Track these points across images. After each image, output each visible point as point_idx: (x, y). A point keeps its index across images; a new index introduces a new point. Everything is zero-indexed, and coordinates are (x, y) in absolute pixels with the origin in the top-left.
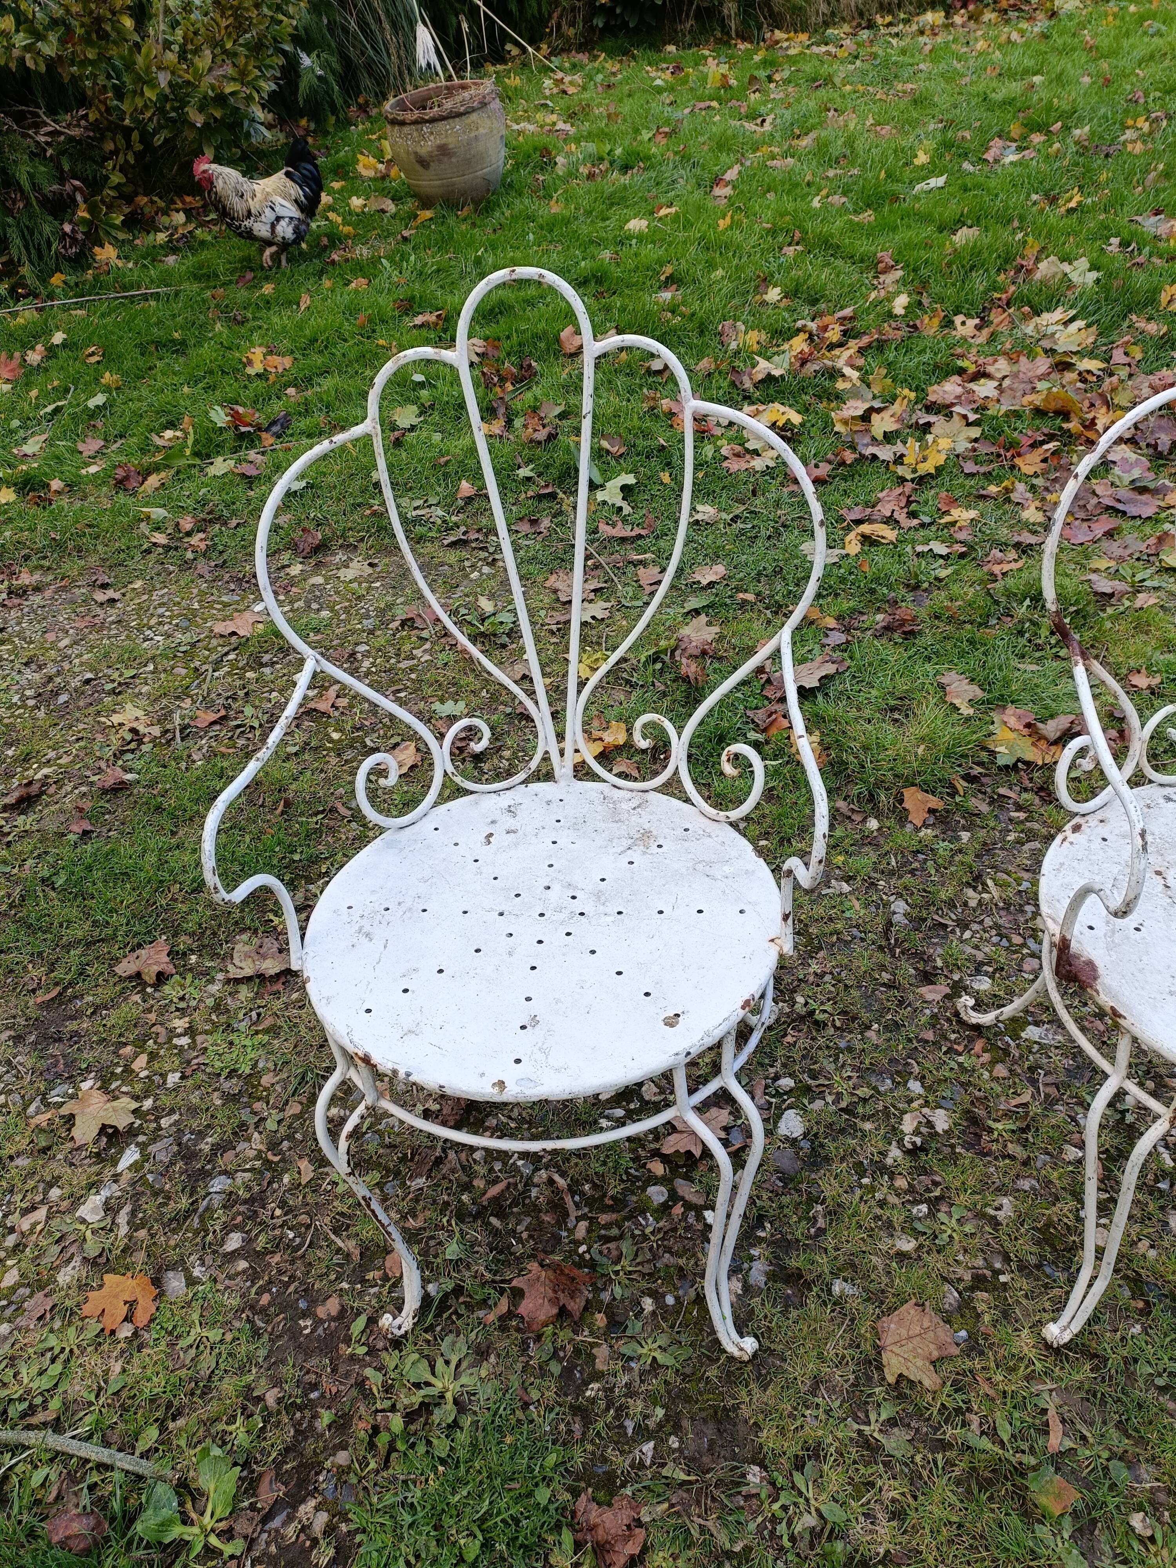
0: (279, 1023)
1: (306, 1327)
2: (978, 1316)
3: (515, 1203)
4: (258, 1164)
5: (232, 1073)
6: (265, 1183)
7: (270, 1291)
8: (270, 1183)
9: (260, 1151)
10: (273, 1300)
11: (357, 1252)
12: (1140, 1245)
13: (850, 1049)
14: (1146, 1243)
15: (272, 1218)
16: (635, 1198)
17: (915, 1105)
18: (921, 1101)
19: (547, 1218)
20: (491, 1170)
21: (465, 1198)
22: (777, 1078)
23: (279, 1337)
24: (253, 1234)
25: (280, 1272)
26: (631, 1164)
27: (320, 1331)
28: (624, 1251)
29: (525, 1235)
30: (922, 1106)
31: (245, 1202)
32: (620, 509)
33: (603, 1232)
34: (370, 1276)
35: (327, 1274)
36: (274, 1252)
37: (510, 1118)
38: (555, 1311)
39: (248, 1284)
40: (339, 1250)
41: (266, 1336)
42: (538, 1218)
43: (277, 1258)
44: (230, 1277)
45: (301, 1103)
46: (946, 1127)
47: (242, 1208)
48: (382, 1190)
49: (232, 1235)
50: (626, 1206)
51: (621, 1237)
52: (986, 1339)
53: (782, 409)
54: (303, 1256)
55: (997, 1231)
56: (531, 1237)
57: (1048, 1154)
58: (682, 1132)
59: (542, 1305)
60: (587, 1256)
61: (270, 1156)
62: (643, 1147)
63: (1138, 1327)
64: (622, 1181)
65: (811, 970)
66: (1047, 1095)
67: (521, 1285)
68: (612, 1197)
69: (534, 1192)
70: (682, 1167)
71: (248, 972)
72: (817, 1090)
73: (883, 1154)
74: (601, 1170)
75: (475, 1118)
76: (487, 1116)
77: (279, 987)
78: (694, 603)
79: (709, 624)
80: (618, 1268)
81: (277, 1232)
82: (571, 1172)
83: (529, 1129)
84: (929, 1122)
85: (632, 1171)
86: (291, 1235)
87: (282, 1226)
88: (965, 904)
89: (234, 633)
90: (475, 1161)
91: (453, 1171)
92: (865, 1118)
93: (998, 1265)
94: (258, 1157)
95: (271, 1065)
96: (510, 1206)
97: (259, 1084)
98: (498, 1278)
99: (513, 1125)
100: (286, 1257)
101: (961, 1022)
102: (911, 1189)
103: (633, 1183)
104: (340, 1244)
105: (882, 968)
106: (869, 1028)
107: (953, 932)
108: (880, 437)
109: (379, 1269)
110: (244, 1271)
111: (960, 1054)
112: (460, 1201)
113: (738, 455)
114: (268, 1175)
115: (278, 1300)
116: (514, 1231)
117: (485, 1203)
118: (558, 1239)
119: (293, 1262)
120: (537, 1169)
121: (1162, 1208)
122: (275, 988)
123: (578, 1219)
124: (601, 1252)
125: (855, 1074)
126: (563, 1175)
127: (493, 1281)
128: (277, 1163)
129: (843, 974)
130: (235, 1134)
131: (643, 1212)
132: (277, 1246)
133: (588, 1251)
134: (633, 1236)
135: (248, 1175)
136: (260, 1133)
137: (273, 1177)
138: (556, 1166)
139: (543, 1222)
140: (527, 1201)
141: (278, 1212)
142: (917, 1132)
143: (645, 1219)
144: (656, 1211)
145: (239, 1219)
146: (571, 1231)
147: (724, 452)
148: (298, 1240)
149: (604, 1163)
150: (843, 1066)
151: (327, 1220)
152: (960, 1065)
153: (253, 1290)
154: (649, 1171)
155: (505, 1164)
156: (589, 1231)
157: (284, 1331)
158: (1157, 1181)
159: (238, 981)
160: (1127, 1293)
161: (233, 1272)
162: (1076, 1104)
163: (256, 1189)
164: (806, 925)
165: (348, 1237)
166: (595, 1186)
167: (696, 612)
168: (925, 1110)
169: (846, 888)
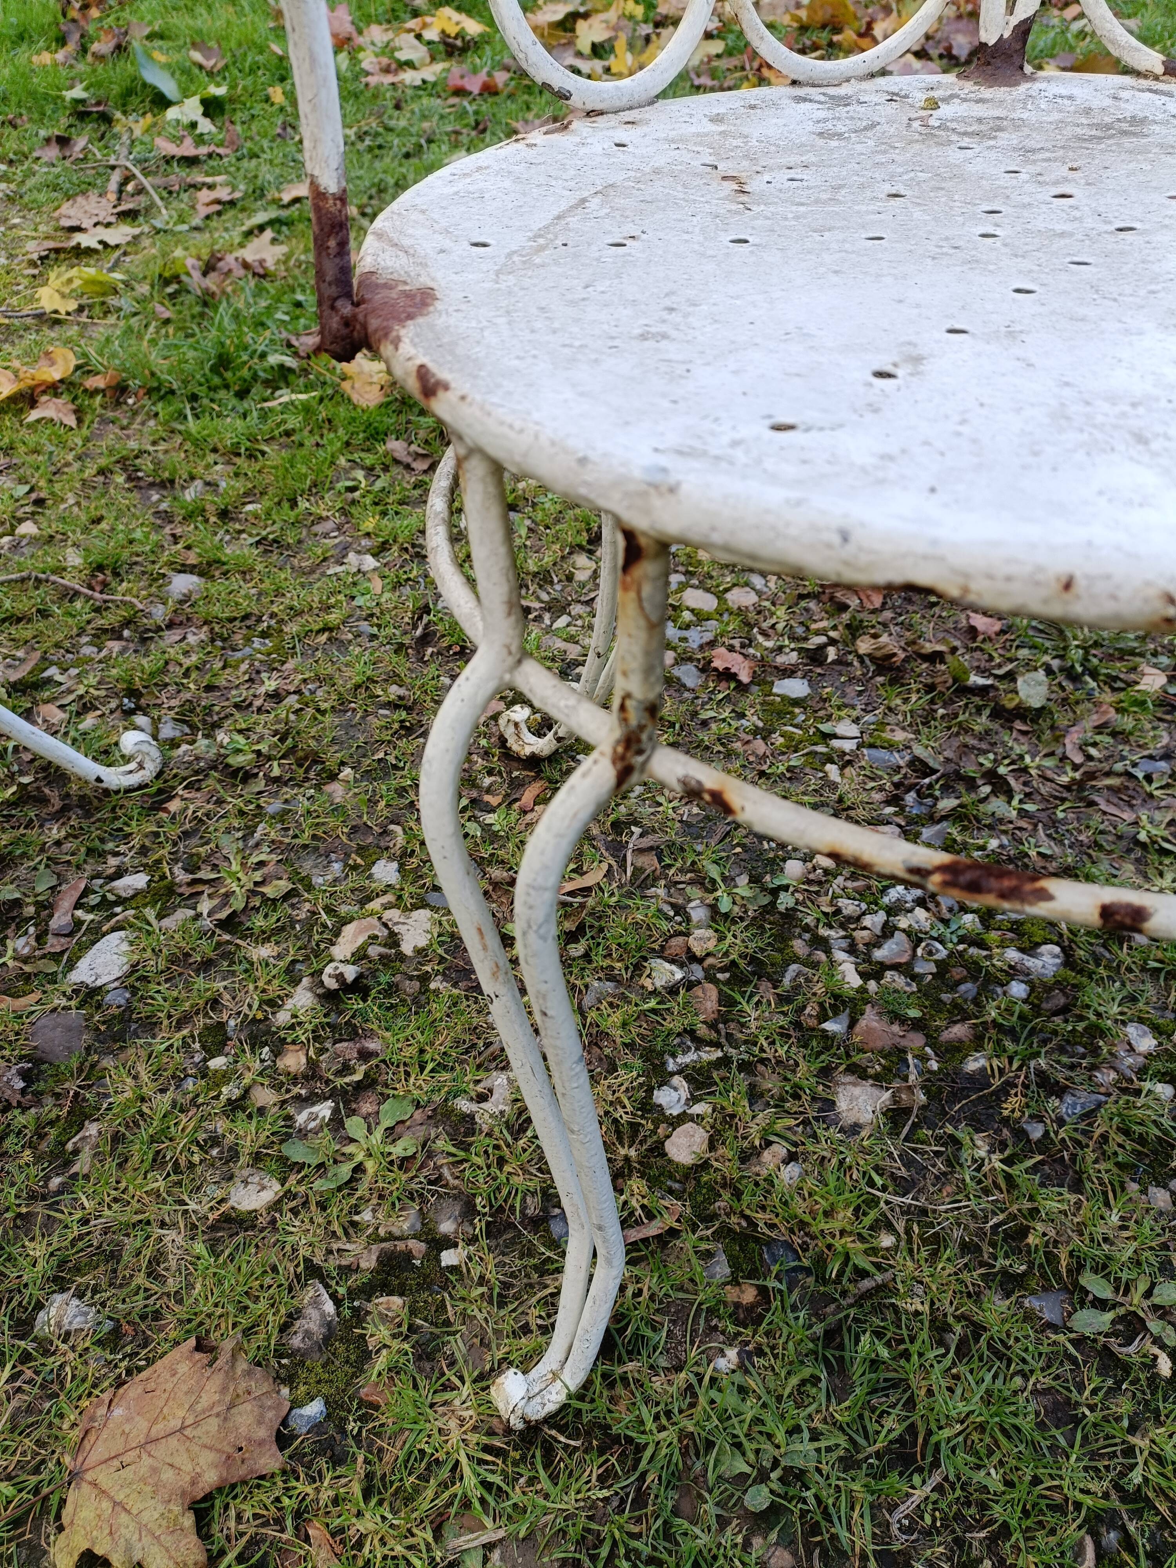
2: (366, 1356)
12: (767, 1156)
13: (282, 816)
14: (780, 1150)
17: (375, 905)
18: (389, 898)
22: (119, 874)
30: (387, 907)
32: (194, 125)
46: (422, 942)
52: (363, 1419)
53: (456, 16)
55: (466, 1147)
57: (611, 978)
63: (732, 1353)
65: (262, 690)
66: (638, 871)
72: (186, 891)
73: (274, 1004)
78: (261, 217)
79: (274, 241)
84: (392, 934)
88: (570, 578)
92: (264, 937)
93: (447, 1227)
101: (508, 755)
102: (312, 1072)
105: (394, 678)
106: (333, 777)
107: (538, 619)
108: (587, 50)
111: (492, 810)
113: (387, 70)
121: (825, 1073)
125: (274, 857)
129: (320, 693)
142: (360, 956)
147: (365, 65)
150: (257, 845)
152: (486, 828)
158: (823, 1017)
160: (722, 1268)
162: (691, 883)
164: (281, 622)
167: (261, 228)
168: (393, 915)
169: (370, 562)
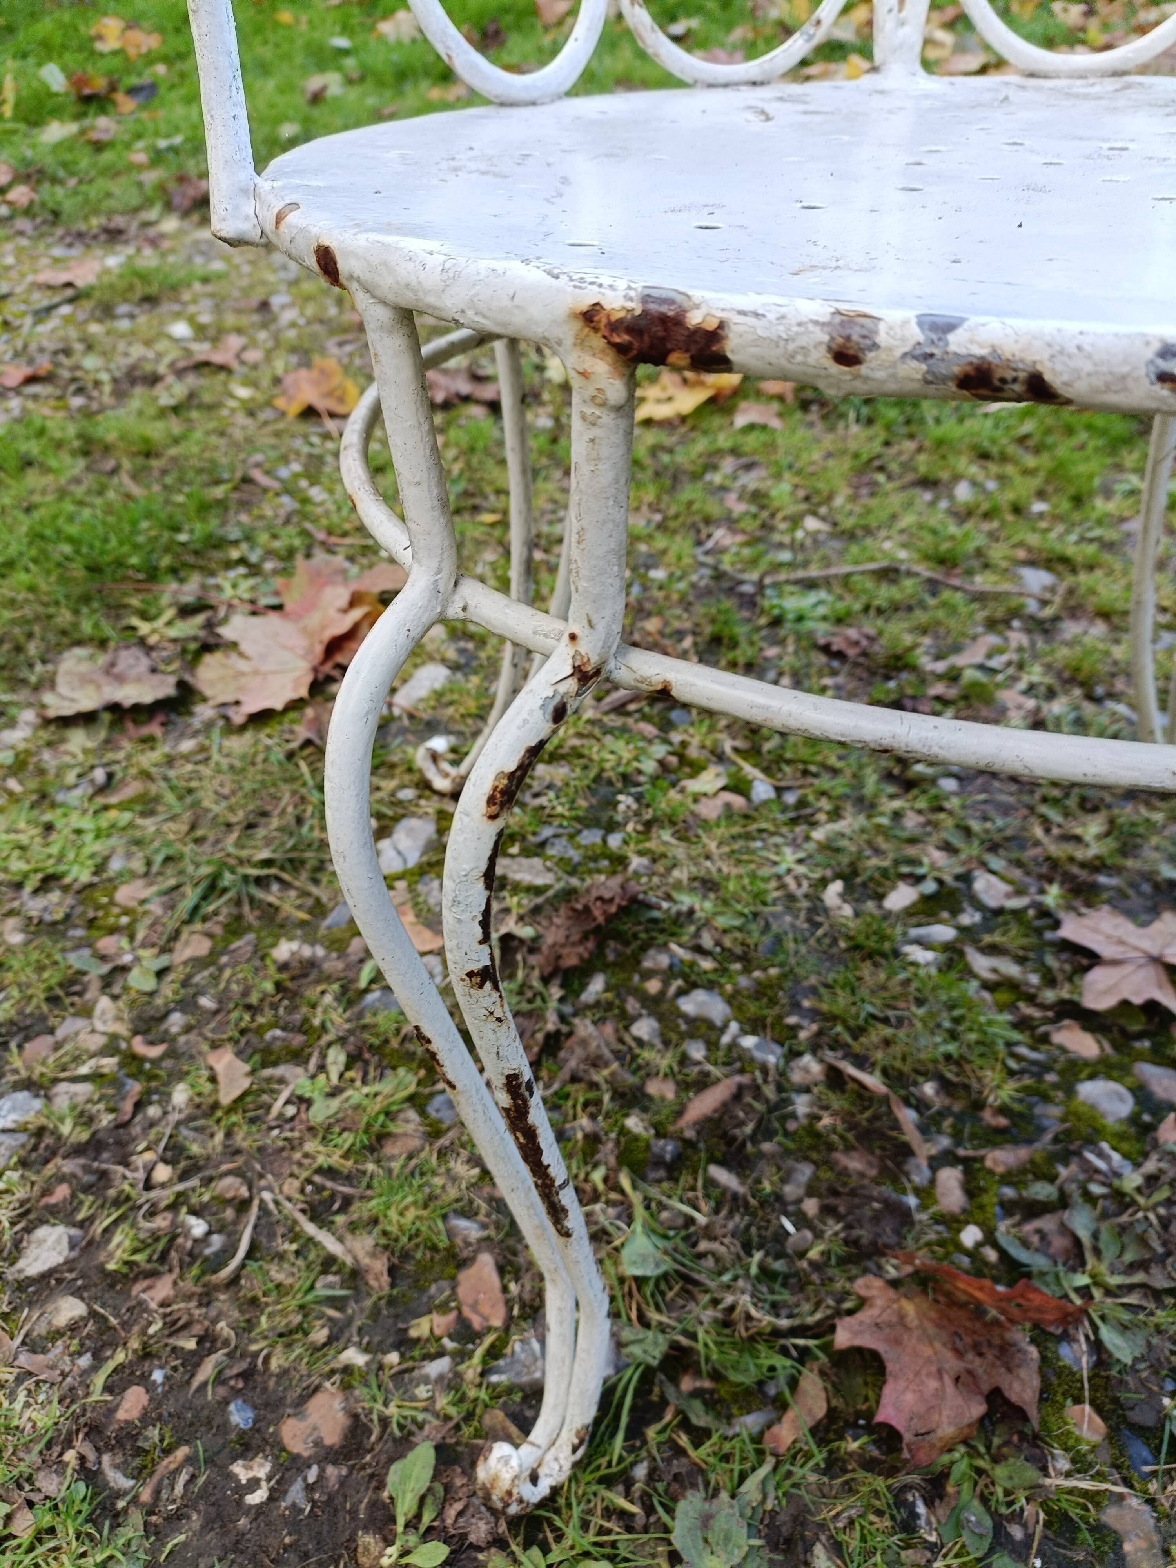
0: (153, 789)
1: (254, 1484)
3: (764, 1131)
4: (109, 1063)
5: (49, 882)
6: (128, 1106)
7: (144, 1379)
8: (139, 1106)
9: (114, 1037)
10: (156, 1402)
11: (380, 1265)
15: (148, 1186)
16: (1055, 1111)
19: (854, 1163)
20: (684, 1060)
21: (634, 1123)
23: (176, 1518)
24: (98, 1227)
25: (174, 1327)
26: (1016, 1036)
27: (296, 1494)
28: (1084, 1235)
29: (811, 1206)
31: (78, 1150)
33: (1009, 1192)
34: (420, 1328)
35: (302, 1329)
36: (153, 1274)
37: (699, 949)
38: (978, 1409)
39: (85, 1361)
40: (329, 1263)
41: (136, 1518)
42: (829, 1164)
43: (163, 1288)
44: (33, 1345)
45: (210, 935)
47: (69, 1166)
48: (422, 1112)
49: (42, 1232)
50: (1042, 1130)
51: (1063, 1202)
54: (234, 1281)
56: (827, 1210)
58: (1115, 963)
59: (939, 1394)
60: (991, 1255)
61: (139, 1046)
62: (1031, 999)
64: (1011, 1073)
67: (867, 1341)
68: (1003, 1110)
69: (802, 1105)
70: (1140, 1036)
71: (87, 701)
74: (952, 1048)
75: (618, 954)
76: (644, 948)
77: (154, 729)
80: (1082, 1280)
81: (161, 1222)
82: (879, 1055)
83: (747, 970)
85: (1023, 1051)
86: (198, 1227)
87: (173, 1207)
89: (69, 285)
90: (640, 1042)
91: (596, 1062)
94: (111, 1047)
95: (138, 865)
96: (754, 1138)
97: (112, 903)
98: (784, 1323)
99: (707, 964)
100: (188, 1285)
103: (1039, 1076)
104: (330, 1244)
109: (443, 1308)
110: (74, 1327)
112: (623, 1131)
114: (135, 1088)
115: (170, 1407)
116: (778, 1197)
117: (690, 1134)
118: (904, 1216)
119: (206, 1299)
120: (794, 1054)
122: (145, 731)
123: (936, 1163)
124: (1025, 1243)
126: (861, 1062)
127: (777, 1333)
128: (155, 1062)
130: (53, 1000)
131: (1091, 1142)
132: (163, 1257)
133: (990, 1239)
134: (1090, 1199)
135: (84, 1089)
136: (115, 998)
137: (149, 1092)
138: (835, 1045)
139: (844, 1173)
140: (792, 1126)
141: (162, 1173)
143: (1101, 1155)
144: (1121, 1137)
145: (62, 1191)
146: (926, 1193)
148: (217, 1241)
149: (953, 1036)
151: (291, 1187)
153: (99, 1380)
154: (1063, 1050)
155: (712, 1045)
156: (971, 1190)
157: (189, 1502)
159: (66, 722)
161: (41, 1329)
163: (106, 1120)
165: (353, 1227)
166: (946, 1086)
